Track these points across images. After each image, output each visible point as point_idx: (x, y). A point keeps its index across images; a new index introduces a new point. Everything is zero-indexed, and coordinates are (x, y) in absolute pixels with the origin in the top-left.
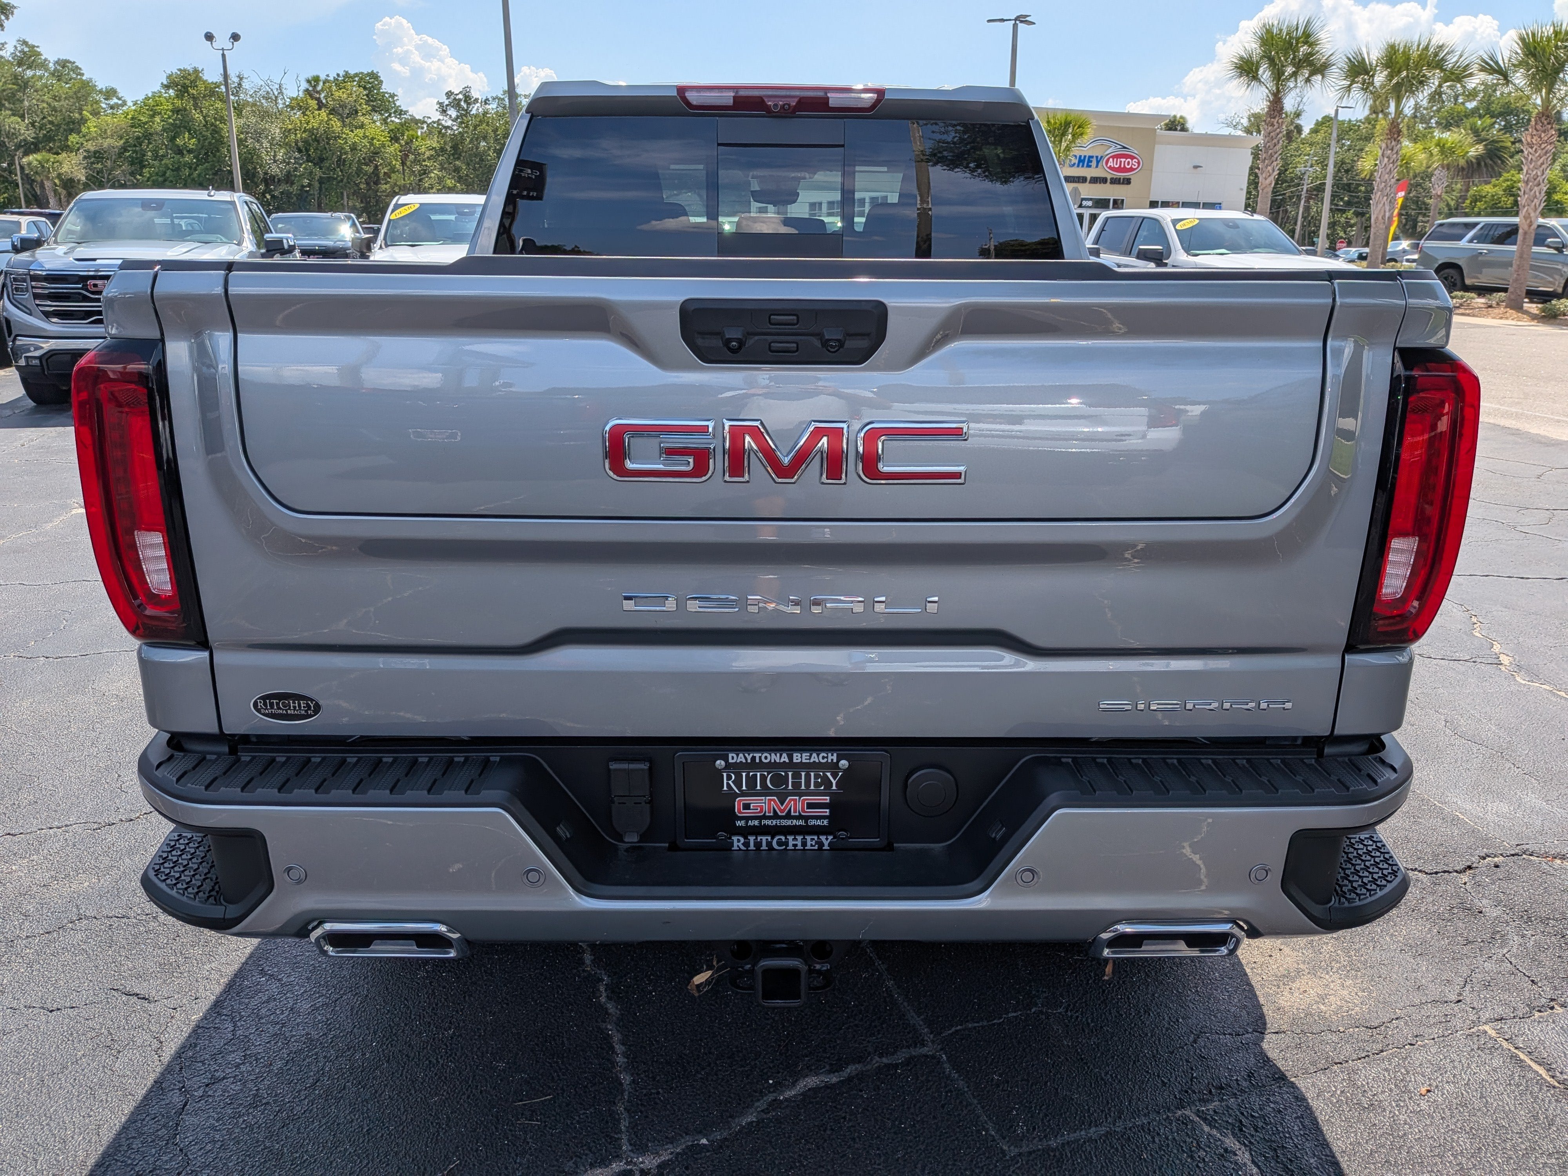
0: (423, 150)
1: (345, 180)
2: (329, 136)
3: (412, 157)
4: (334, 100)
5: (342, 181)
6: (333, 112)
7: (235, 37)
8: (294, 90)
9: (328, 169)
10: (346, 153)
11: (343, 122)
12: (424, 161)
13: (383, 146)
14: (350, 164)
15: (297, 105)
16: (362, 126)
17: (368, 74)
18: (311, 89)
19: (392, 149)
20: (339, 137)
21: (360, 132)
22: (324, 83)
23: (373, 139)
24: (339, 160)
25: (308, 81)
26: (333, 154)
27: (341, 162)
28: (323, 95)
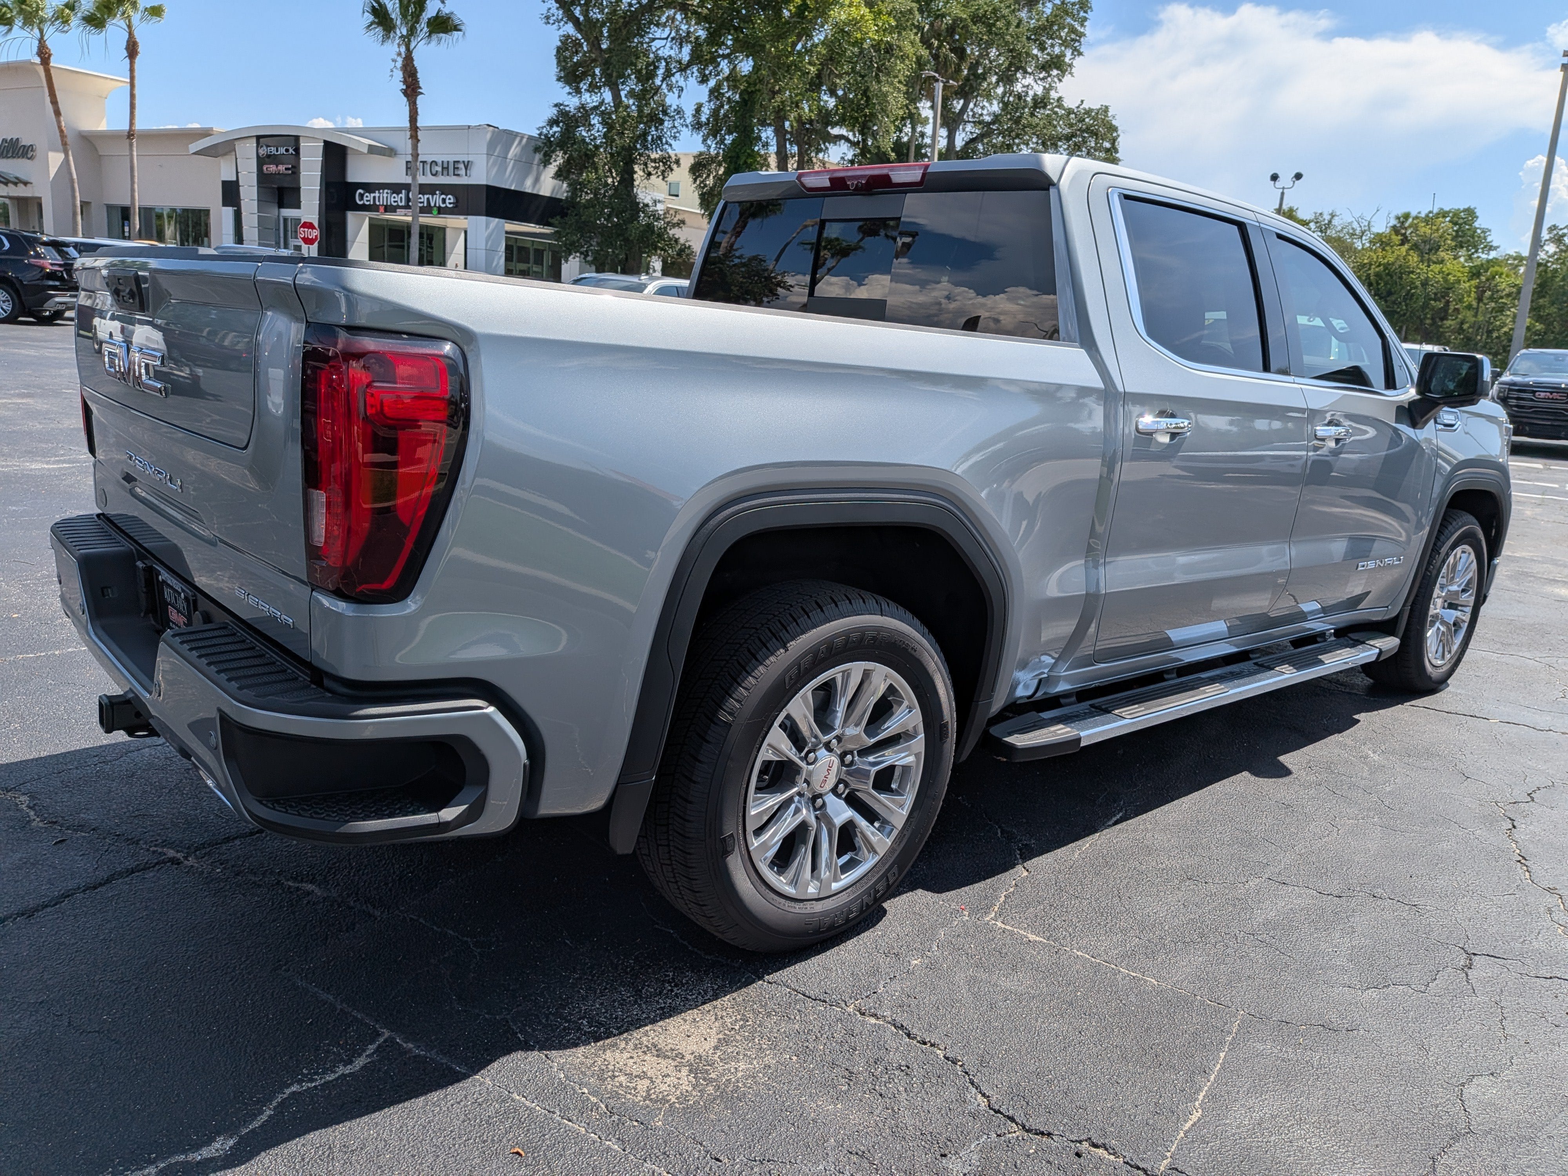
0: (1503, 287)
1: (1408, 314)
2: (1404, 271)
3: (1488, 293)
4: (1417, 235)
5: (1405, 314)
6: (1415, 247)
7: (1298, 176)
8: (1381, 226)
9: (1394, 303)
10: (1416, 288)
11: (1422, 257)
12: (1502, 298)
13: (1459, 282)
14: (1417, 299)
15: (1382, 241)
16: (1442, 262)
17: (1465, 210)
18: (1398, 225)
19: (1467, 285)
20: (1412, 272)
21: (1436, 268)
22: (1414, 219)
23: (1448, 274)
24: (1407, 295)
25: (1398, 218)
26: (1403, 288)
27: (1409, 296)
28: (1409, 232)
